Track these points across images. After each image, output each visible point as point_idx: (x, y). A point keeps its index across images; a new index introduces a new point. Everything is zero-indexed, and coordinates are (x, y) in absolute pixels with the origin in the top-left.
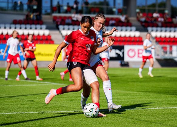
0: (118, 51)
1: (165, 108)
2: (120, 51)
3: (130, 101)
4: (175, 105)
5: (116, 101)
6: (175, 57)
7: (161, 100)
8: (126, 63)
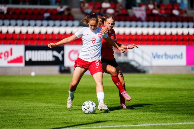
0: (56, 53)
1: (111, 127)
2: (59, 52)
3: (66, 118)
4: (125, 123)
5: (48, 119)
6: (131, 61)
7: (107, 116)
8: (67, 69)
